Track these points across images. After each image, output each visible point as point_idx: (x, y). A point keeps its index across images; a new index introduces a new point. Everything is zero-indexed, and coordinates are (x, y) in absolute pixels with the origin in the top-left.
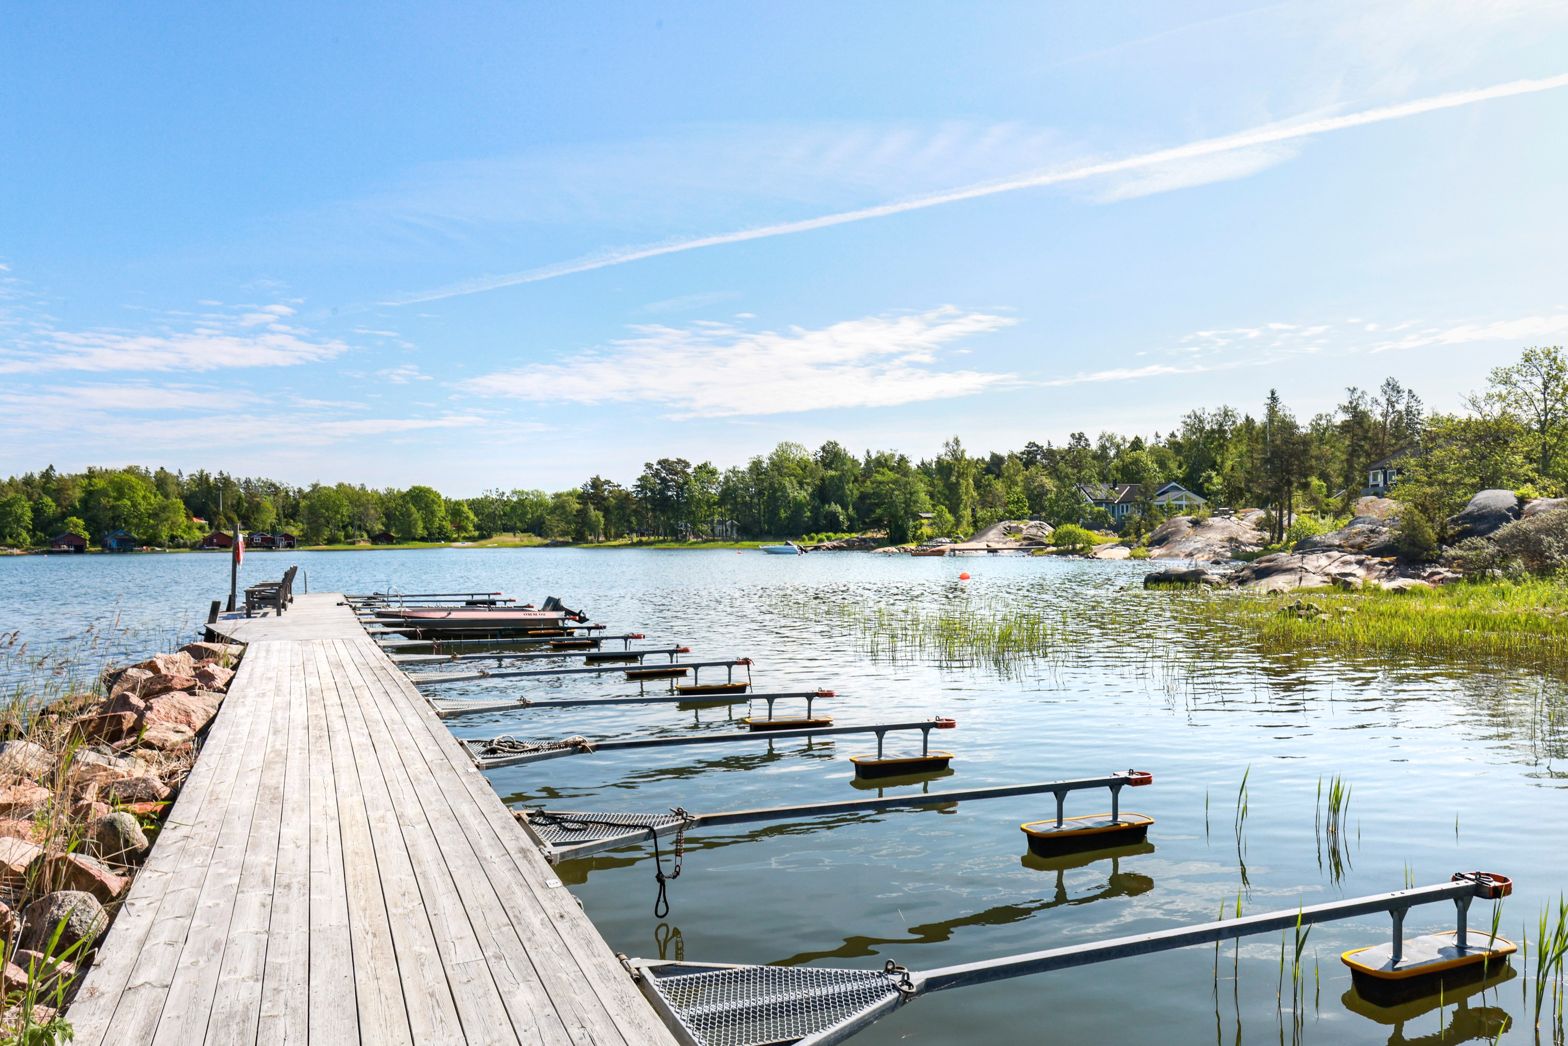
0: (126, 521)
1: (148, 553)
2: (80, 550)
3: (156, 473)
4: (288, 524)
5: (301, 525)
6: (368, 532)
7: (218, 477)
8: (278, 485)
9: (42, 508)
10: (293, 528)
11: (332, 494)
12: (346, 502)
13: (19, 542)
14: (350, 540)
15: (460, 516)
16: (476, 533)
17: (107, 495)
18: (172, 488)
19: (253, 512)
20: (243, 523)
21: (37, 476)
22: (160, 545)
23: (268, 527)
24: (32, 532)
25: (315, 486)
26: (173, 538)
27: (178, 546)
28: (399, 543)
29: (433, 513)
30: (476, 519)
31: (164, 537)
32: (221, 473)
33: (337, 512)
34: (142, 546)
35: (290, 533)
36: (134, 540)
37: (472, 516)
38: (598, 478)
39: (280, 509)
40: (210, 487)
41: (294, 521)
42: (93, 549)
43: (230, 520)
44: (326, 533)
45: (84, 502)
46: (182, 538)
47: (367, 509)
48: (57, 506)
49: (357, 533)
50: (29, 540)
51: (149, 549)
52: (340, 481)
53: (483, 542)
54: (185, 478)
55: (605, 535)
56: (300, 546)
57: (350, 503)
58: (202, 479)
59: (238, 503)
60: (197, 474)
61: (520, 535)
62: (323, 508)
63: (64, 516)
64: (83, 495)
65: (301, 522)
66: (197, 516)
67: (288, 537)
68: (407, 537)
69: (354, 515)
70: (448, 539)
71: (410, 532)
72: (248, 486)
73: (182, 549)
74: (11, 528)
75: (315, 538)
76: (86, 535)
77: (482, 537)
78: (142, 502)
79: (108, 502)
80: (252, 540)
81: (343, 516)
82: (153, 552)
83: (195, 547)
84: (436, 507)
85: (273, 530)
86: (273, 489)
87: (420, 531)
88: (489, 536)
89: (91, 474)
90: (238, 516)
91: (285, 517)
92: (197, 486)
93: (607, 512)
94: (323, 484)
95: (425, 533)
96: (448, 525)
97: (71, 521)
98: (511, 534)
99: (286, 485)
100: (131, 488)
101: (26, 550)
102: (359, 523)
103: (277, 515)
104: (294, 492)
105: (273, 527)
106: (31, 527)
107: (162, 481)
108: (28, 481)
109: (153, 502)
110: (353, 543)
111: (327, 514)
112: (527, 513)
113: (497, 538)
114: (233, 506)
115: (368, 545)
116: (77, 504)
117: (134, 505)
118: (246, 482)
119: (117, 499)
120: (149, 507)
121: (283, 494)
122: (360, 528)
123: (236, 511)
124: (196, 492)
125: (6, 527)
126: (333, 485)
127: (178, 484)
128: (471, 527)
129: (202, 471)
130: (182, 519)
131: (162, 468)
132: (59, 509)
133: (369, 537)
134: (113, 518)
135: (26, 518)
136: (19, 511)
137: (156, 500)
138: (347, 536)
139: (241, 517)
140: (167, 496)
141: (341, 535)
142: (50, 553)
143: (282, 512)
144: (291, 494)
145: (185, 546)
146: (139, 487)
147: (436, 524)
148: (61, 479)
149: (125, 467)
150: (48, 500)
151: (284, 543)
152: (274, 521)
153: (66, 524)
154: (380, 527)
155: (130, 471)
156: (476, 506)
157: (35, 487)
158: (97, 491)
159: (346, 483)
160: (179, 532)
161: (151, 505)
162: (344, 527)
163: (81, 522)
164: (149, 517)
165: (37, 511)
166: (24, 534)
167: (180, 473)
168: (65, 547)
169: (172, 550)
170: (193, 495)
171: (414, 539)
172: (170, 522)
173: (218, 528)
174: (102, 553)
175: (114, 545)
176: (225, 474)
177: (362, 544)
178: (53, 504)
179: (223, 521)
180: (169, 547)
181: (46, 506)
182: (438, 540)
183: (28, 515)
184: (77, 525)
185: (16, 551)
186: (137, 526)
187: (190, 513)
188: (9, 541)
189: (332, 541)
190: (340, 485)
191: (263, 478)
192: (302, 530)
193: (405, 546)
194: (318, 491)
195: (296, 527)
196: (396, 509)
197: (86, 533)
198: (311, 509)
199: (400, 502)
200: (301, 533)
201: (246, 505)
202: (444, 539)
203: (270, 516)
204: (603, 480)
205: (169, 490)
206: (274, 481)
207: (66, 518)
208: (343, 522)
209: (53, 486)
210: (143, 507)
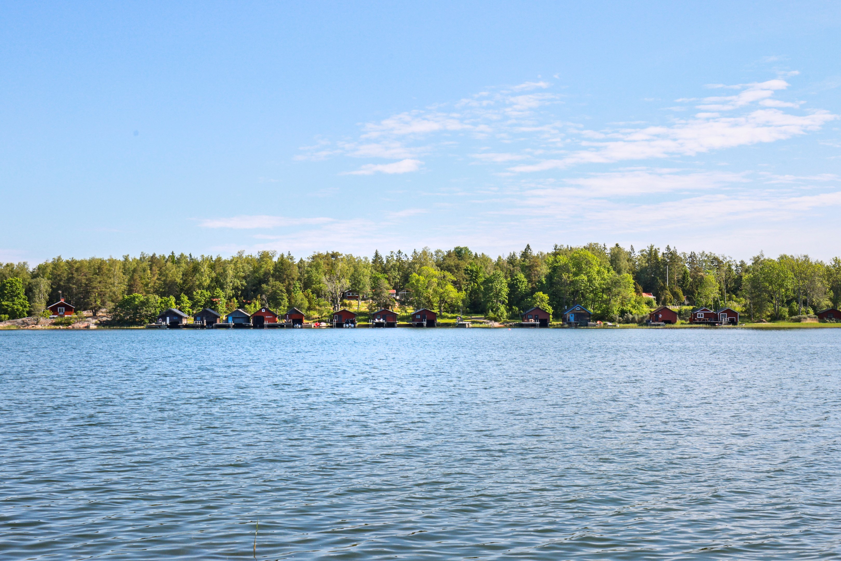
0: (583, 296)
1: (600, 328)
2: (544, 324)
3: (612, 249)
4: (730, 299)
5: (743, 301)
6: (814, 308)
7: (665, 252)
8: (721, 259)
9: (517, 284)
10: (735, 304)
11: (777, 266)
12: (791, 275)
13: (498, 315)
14: (795, 317)
17: (568, 271)
18: (624, 264)
19: (697, 286)
20: (688, 299)
21: (518, 255)
22: (612, 320)
23: (711, 302)
24: (509, 307)
26: (623, 313)
27: (627, 321)
31: (615, 312)
32: (668, 248)
33: (781, 286)
34: (596, 320)
35: (732, 309)
36: (589, 314)
39: (722, 283)
40: (658, 262)
41: (737, 295)
42: (555, 323)
43: (675, 295)
44: (769, 310)
45: (549, 277)
46: (631, 313)
47: (812, 282)
48: (529, 282)
49: (803, 309)
50: (505, 314)
51: (602, 324)
52: (782, 253)
54: (637, 254)
56: (743, 322)
57: (795, 276)
58: (652, 254)
59: (684, 278)
60: (647, 249)
62: (767, 281)
63: (533, 291)
64: (549, 271)
65: (744, 297)
66: (645, 291)
67: (730, 313)
69: (799, 289)
72: (693, 261)
73: (631, 325)
74: (492, 302)
75: (758, 315)
76: (550, 310)
78: (597, 277)
79: (569, 277)
80: (695, 315)
81: (787, 290)
82: (606, 327)
83: (643, 323)
85: (716, 306)
86: (716, 263)
89: (557, 253)
90: (684, 291)
91: (728, 292)
92: (647, 262)
97: (538, 296)
99: (728, 259)
100: (588, 263)
101: (503, 323)
102: (804, 297)
103: (720, 290)
104: (737, 266)
105: (716, 302)
106: (507, 301)
107: (616, 257)
108: (511, 260)
109: (606, 277)
110: (799, 320)
111: (770, 288)
114: (678, 281)
115: (815, 322)
116: (543, 279)
117: (590, 281)
118: (691, 257)
119: (576, 274)
120: (603, 282)
121: (725, 268)
122: (805, 303)
123: (681, 286)
124: (646, 267)
125: (489, 301)
126: (775, 257)
127: (630, 260)
129: (652, 247)
130: (631, 293)
131: (617, 245)
132: (530, 286)
133: (815, 314)
134: (572, 293)
135: (503, 293)
136: (499, 287)
137: (609, 275)
138: (792, 313)
139: (685, 292)
140: (619, 272)
141: (785, 311)
142: (521, 326)
143: (724, 287)
144: (734, 268)
145: (633, 321)
146: (594, 262)
148: (535, 257)
149: (586, 245)
150: (522, 277)
151: (727, 319)
152: (718, 296)
153: (535, 299)
154: (828, 302)
155: (590, 248)
157: (516, 266)
158: (560, 266)
159: (789, 254)
160: (629, 307)
161: (605, 280)
163: (546, 297)
164: (603, 292)
165: (512, 286)
166: (502, 308)
167: (632, 249)
168: (532, 321)
169: (622, 325)
170: (643, 270)
172: (621, 297)
173: (664, 303)
174: (562, 327)
175: (572, 320)
176: (672, 249)
177: (809, 321)
178: (525, 280)
179: (669, 295)
180: (620, 322)
181: (520, 282)
183: (506, 290)
184: (543, 299)
185: (496, 324)
186: (593, 301)
187: (640, 288)
188: (491, 314)
189: (775, 317)
190: (782, 257)
191: (707, 252)
192: (745, 306)
194: (761, 263)
195: (739, 302)
197: (550, 307)
198: (754, 282)
200: (744, 309)
201: (690, 280)
203: (713, 291)
205: (622, 265)
206: (717, 255)
207: (534, 293)
208: (786, 296)
209: (527, 263)
210: (597, 282)
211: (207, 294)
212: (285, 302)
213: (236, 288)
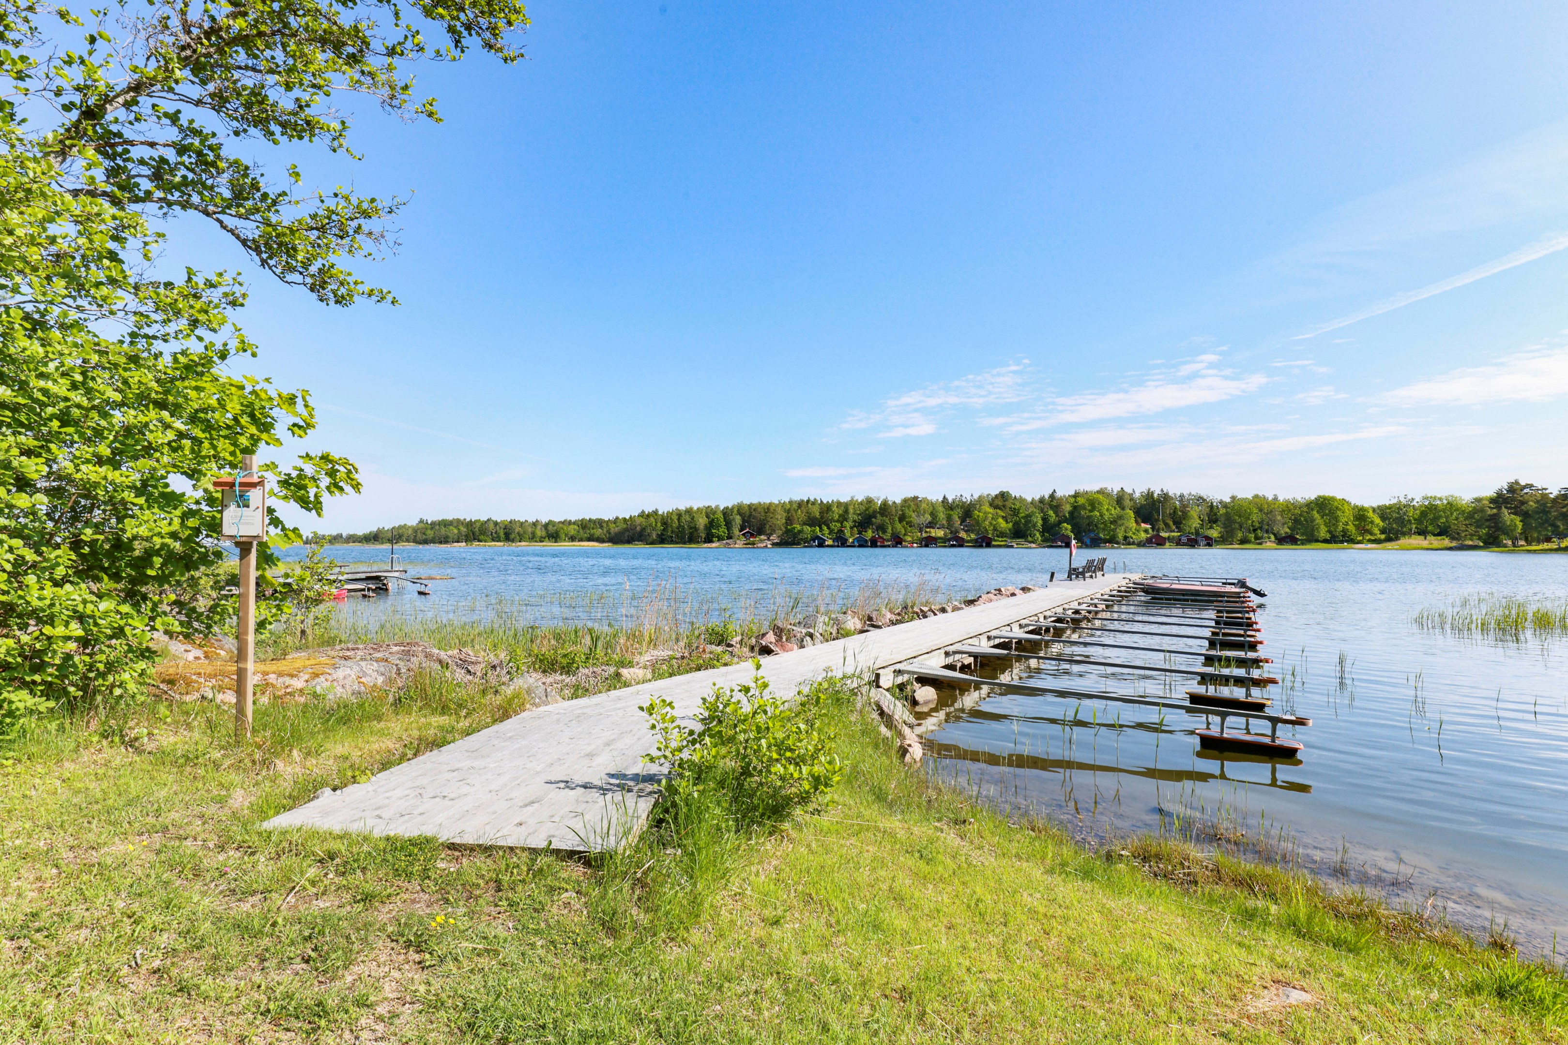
0: (1096, 526)
1: (1109, 548)
2: (1068, 545)
3: (1117, 492)
4: (1211, 527)
5: (1220, 529)
6: (1275, 535)
7: (1160, 493)
8: (1205, 497)
9: (1048, 518)
10: (1213, 531)
12: (1258, 510)
13: (1035, 539)
14: (1259, 541)
15: (1365, 521)
16: (1383, 537)
17: (1085, 509)
18: (1127, 503)
19: (1184, 518)
20: (1176, 528)
21: (1047, 497)
22: (1117, 543)
23: (1193, 531)
24: (1042, 533)
25: (1233, 498)
26: (1126, 538)
27: (1129, 544)
28: (1303, 544)
29: (1337, 519)
30: (1381, 524)
31: (1120, 537)
32: (1162, 490)
33: (1249, 518)
34: (1106, 543)
35: (1210, 535)
36: (1101, 539)
37: (1377, 520)
38: (1517, 483)
39: (1204, 516)
40: (1154, 501)
41: (1215, 525)
42: (1076, 545)
43: (1166, 525)
44: (1240, 535)
45: (1071, 513)
46: (1132, 538)
47: (1276, 515)
48: (1056, 516)
49: (1265, 535)
50: (1040, 538)
51: (1110, 545)
52: (1256, 493)
53: (1389, 545)
54: (1137, 495)
55: (1526, 540)
56: (1217, 545)
57: (1262, 510)
58: (1149, 495)
59: (1174, 512)
60: (1145, 491)
61: (1430, 538)
62: (1238, 515)
63: (1060, 523)
64: (1071, 508)
65: (1220, 526)
66: (1143, 522)
67: (1207, 538)
68: (1311, 539)
69: (1263, 521)
70: (1352, 541)
71: (1312, 535)
72: (1182, 499)
73: (1132, 546)
74: (1031, 530)
75: (1230, 539)
76: (1072, 536)
77: (1389, 540)
78: (1106, 513)
79: (1086, 513)
80: (1181, 540)
81: (1253, 521)
82: (1113, 548)
83: (1141, 545)
84: (1339, 513)
85: (1197, 533)
86: (1200, 500)
87: (1323, 533)
88: (1397, 539)
89: (1076, 495)
90: (1173, 522)
91: (1208, 523)
92: (1145, 501)
93: (1526, 516)
94: (1240, 496)
95: (1328, 536)
96: (1351, 528)
97: (1063, 526)
98: (1422, 537)
99: (1211, 498)
100: (1100, 503)
101: (1038, 545)
102: (1267, 527)
103: (1202, 521)
104: (1217, 503)
105: (1197, 530)
106: (1041, 530)
107: (1120, 499)
108: (1042, 500)
109: (1113, 513)
110: (1261, 544)
111: (1240, 520)
112: (1440, 517)
113: (1404, 541)
114: (1170, 514)
115: (1274, 545)
116: (1067, 515)
117: (1101, 515)
118: (1180, 497)
119: (1091, 511)
120: (1111, 516)
121: (1208, 504)
122: (1267, 532)
123: (1172, 518)
124: (1144, 505)
125: (1028, 530)
126: (1250, 497)
127: (1131, 499)
128: (1376, 531)
129: (1149, 489)
130: (1132, 524)
131: (1122, 489)
132: (1057, 519)
133: (1275, 539)
134: (1089, 524)
135: (1038, 524)
136: (1035, 520)
137: (1115, 512)
138: (1257, 538)
139: (1175, 523)
140: (1123, 509)
141: (1252, 536)
142: (1051, 547)
143: (1205, 519)
144: (1215, 504)
145: (1133, 544)
146: (1105, 502)
147: (1340, 528)
148: (1061, 499)
149: (1098, 489)
150: (1051, 513)
151: (1205, 542)
152: (1199, 526)
153: (1061, 528)
154: (1288, 530)
155: (1101, 492)
156: (1383, 512)
157: (1045, 504)
158: (1079, 505)
159: (1260, 494)
160: (1130, 534)
162: (1255, 530)
163: (1069, 527)
164: (1111, 523)
165: (1045, 520)
166: (1038, 535)
167: (1134, 491)
168: (1059, 543)
169: (1125, 546)
170: (1142, 507)
171: (1317, 541)
172: (1124, 527)
173: (1158, 531)
174: (1082, 547)
175: (1088, 542)
176: (1166, 491)
177: (1269, 544)
178: (1054, 515)
179: (1162, 525)
180: (1123, 544)
181: (1051, 516)
182: (1342, 542)
183: (1040, 522)
184: (1067, 528)
185: (1033, 545)
186: (1104, 529)
187: (1139, 520)
188: (1030, 539)
189: (1243, 541)
190: (1256, 497)
191: (1194, 493)
192: (1220, 533)
193: (1308, 547)
194: (1236, 502)
195: (1216, 531)
196: (1301, 515)
197: (1072, 534)
198: (1229, 515)
199: (1305, 509)
200: (1219, 535)
201: (1179, 513)
202: (1347, 541)
203: (1194, 523)
204: (1523, 483)
205: (1125, 504)
206: (1202, 495)
208: (1253, 526)
209: (1054, 503)
210: (1107, 516)
211: (839, 525)
212: (890, 530)
213: (854, 521)
